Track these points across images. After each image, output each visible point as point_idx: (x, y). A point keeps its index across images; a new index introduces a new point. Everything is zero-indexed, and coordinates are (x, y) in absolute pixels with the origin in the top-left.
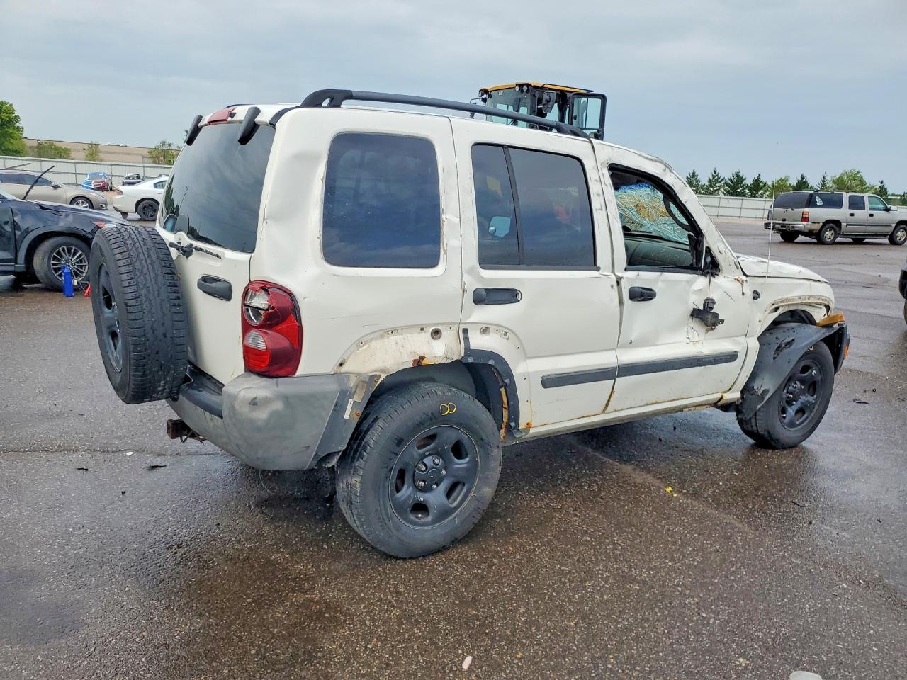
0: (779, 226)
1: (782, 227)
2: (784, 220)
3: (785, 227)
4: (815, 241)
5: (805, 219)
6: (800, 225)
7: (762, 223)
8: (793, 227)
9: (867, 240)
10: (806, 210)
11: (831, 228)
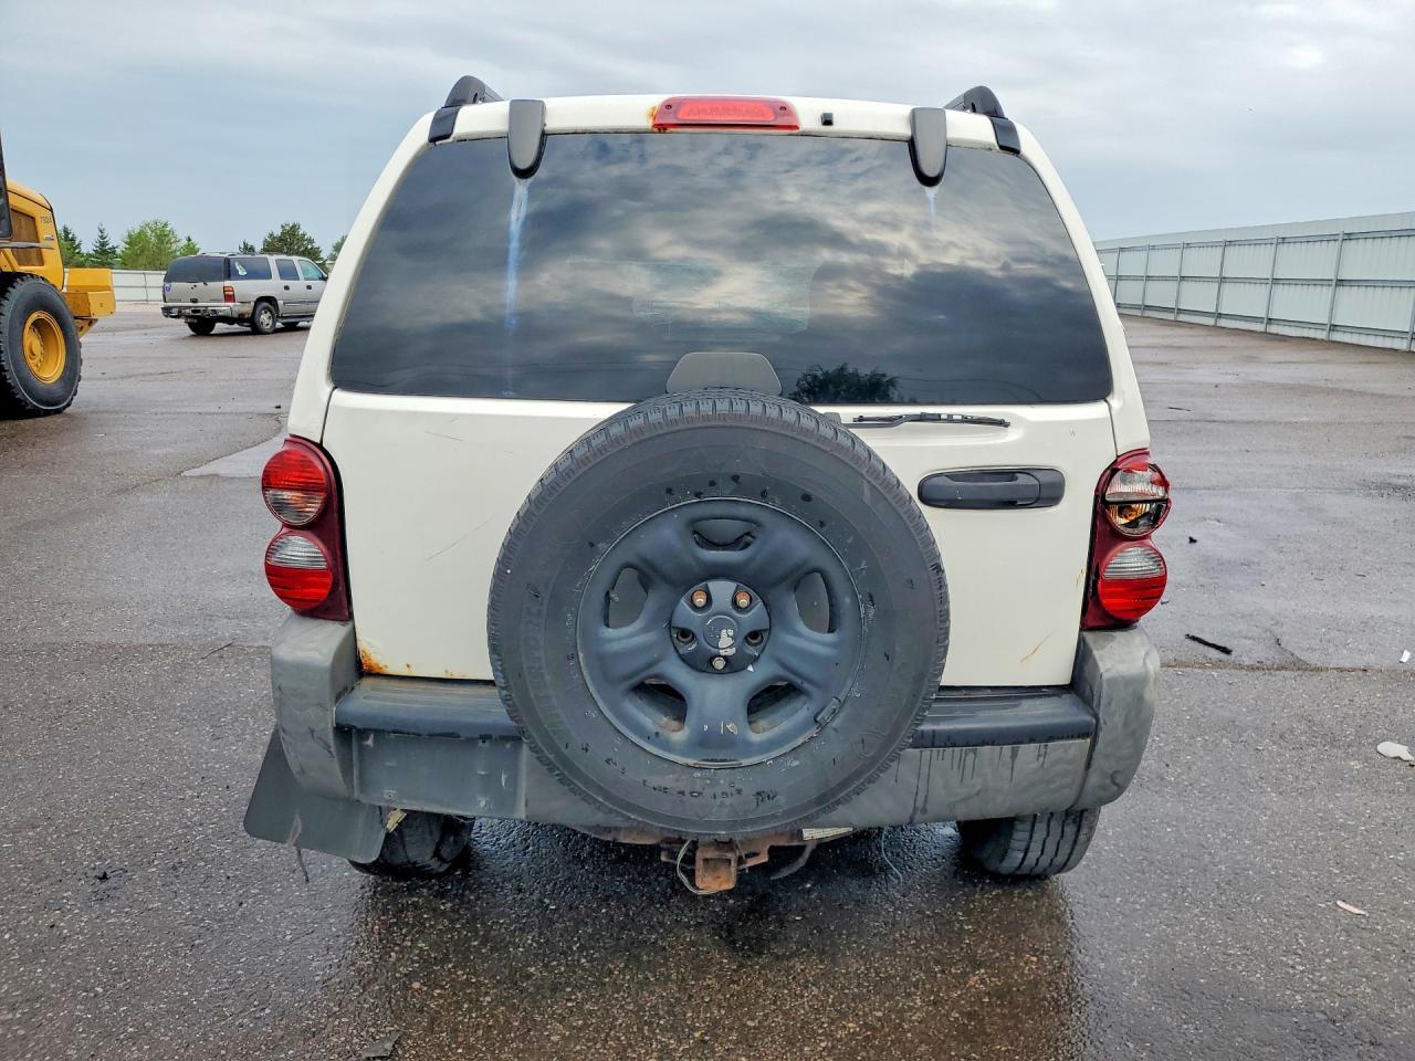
0: (188, 311)
1: (193, 311)
2: (195, 301)
3: (199, 311)
4: (249, 329)
5: (229, 298)
6: (224, 308)
7: (157, 309)
8: (214, 311)
9: (300, 324)
10: (228, 283)
11: (267, 310)
